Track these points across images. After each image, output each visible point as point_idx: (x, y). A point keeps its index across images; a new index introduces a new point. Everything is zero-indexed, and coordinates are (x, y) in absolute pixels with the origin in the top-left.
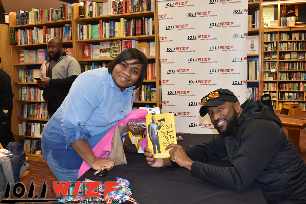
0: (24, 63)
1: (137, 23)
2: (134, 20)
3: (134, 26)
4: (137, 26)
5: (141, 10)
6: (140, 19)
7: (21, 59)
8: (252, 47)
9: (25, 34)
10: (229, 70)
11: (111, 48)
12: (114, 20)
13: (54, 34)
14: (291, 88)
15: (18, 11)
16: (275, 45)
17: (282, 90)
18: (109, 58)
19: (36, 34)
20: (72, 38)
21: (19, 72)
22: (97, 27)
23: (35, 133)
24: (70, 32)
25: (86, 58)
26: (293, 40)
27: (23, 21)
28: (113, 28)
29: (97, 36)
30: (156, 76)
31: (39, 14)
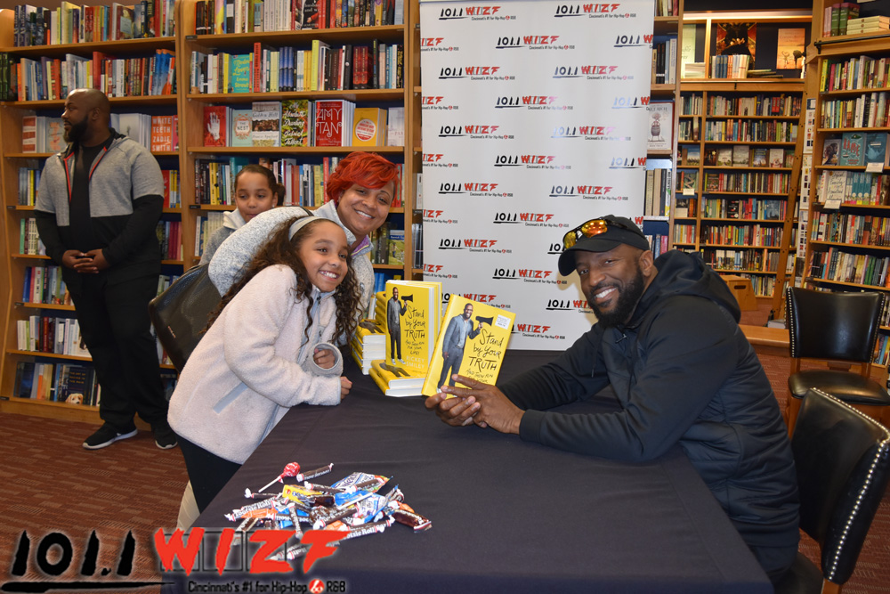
0: (35, 152)
1: (356, 55)
2: (350, 46)
3: (348, 64)
4: (356, 65)
5: (367, 22)
6: (366, 44)
7: (27, 142)
8: (655, 131)
9: (41, 71)
10: (599, 188)
11: (283, 120)
12: (292, 44)
13: (123, 75)
14: (732, 239)
15: (20, 7)
16: (696, 125)
17: (710, 242)
18: (276, 145)
19: (72, 73)
20: (175, 88)
21: (21, 175)
22: (248, 62)
23: (66, 345)
24: (171, 72)
25: (214, 143)
26: (741, 114)
27: (34, 35)
28: (290, 67)
29: (246, 85)
30: (403, 199)
31: (82, 19)
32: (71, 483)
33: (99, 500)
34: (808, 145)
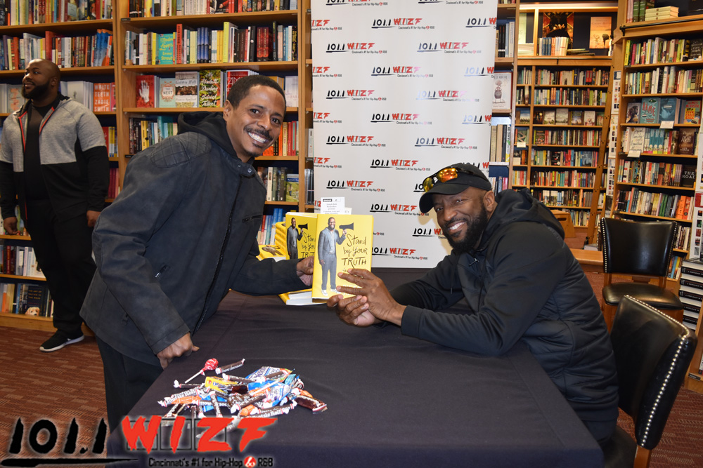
1: (259, 34)
2: (254, 27)
3: (252, 41)
4: (259, 41)
5: (268, 8)
6: (267, 25)
8: (498, 95)
9: (3, 47)
10: (454, 140)
11: (201, 86)
12: (207, 25)
13: (70, 50)
14: (555, 181)
16: (527, 93)
17: (538, 184)
18: (195, 106)
19: (28, 48)
20: (113, 61)
22: (172, 39)
23: (25, 268)
24: (109, 48)
25: (144, 105)
26: (562, 84)
28: (206, 43)
29: (171, 58)
30: (297, 149)
31: (36, 4)
32: (31, 379)
33: (54, 392)
34: (615, 107)
